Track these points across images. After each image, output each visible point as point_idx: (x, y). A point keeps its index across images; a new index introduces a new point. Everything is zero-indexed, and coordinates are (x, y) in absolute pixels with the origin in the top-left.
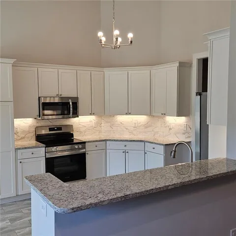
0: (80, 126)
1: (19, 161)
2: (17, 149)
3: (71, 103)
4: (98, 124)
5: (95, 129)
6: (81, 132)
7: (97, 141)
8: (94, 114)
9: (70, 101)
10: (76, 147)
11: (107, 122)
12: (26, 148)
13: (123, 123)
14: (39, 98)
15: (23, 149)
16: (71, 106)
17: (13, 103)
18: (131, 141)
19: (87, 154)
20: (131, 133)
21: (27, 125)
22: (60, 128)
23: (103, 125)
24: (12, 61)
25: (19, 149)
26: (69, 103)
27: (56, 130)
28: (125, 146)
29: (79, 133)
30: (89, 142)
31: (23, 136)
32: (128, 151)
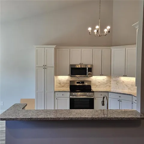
0: (96, 82)
1: (56, 98)
2: (55, 92)
3: (87, 68)
4: (109, 82)
5: (106, 84)
6: (97, 86)
7: (102, 92)
8: (103, 75)
11: (114, 81)
13: (124, 82)
14: (70, 65)
17: (54, 67)
18: (123, 94)
19: (95, 99)
20: (129, 89)
22: (83, 82)
23: (112, 82)
24: (54, 46)
25: (56, 92)
27: (80, 83)
29: (95, 86)
30: (96, 92)
31: (63, 85)
32: (121, 100)
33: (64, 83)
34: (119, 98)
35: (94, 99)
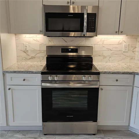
5: (125, 54)
6: (104, 57)
12: (15, 72)
23: (137, 49)
29: (101, 58)
31: (33, 55)
33: (34, 51)
35: (100, 91)
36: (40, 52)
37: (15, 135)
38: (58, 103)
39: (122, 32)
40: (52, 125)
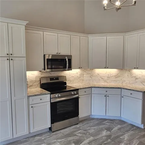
0: (70, 76)
1: (30, 106)
2: (29, 97)
3: (67, 60)
5: (80, 78)
6: (71, 81)
7: (86, 88)
9: (66, 58)
10: (73, 93)
12: (36, 95)
13: (99, 74)
14: (44, 55)
15: (33, 96)
16: (67, 62)
17: (25, 58)
18: (111, 88)
20: (105, 81)
21: (35, 76)
25: (31, 96)
26: (66, 59)
27: (55, 80)
28: (107, 91)
29: (69, 82)
32: (108, 95)
33: (31, 81)
34: (106, 93)
36: (35, 81)
37: (35, 138)
38: (60, 110)
39: (81, 68)
40: (57, 125)
